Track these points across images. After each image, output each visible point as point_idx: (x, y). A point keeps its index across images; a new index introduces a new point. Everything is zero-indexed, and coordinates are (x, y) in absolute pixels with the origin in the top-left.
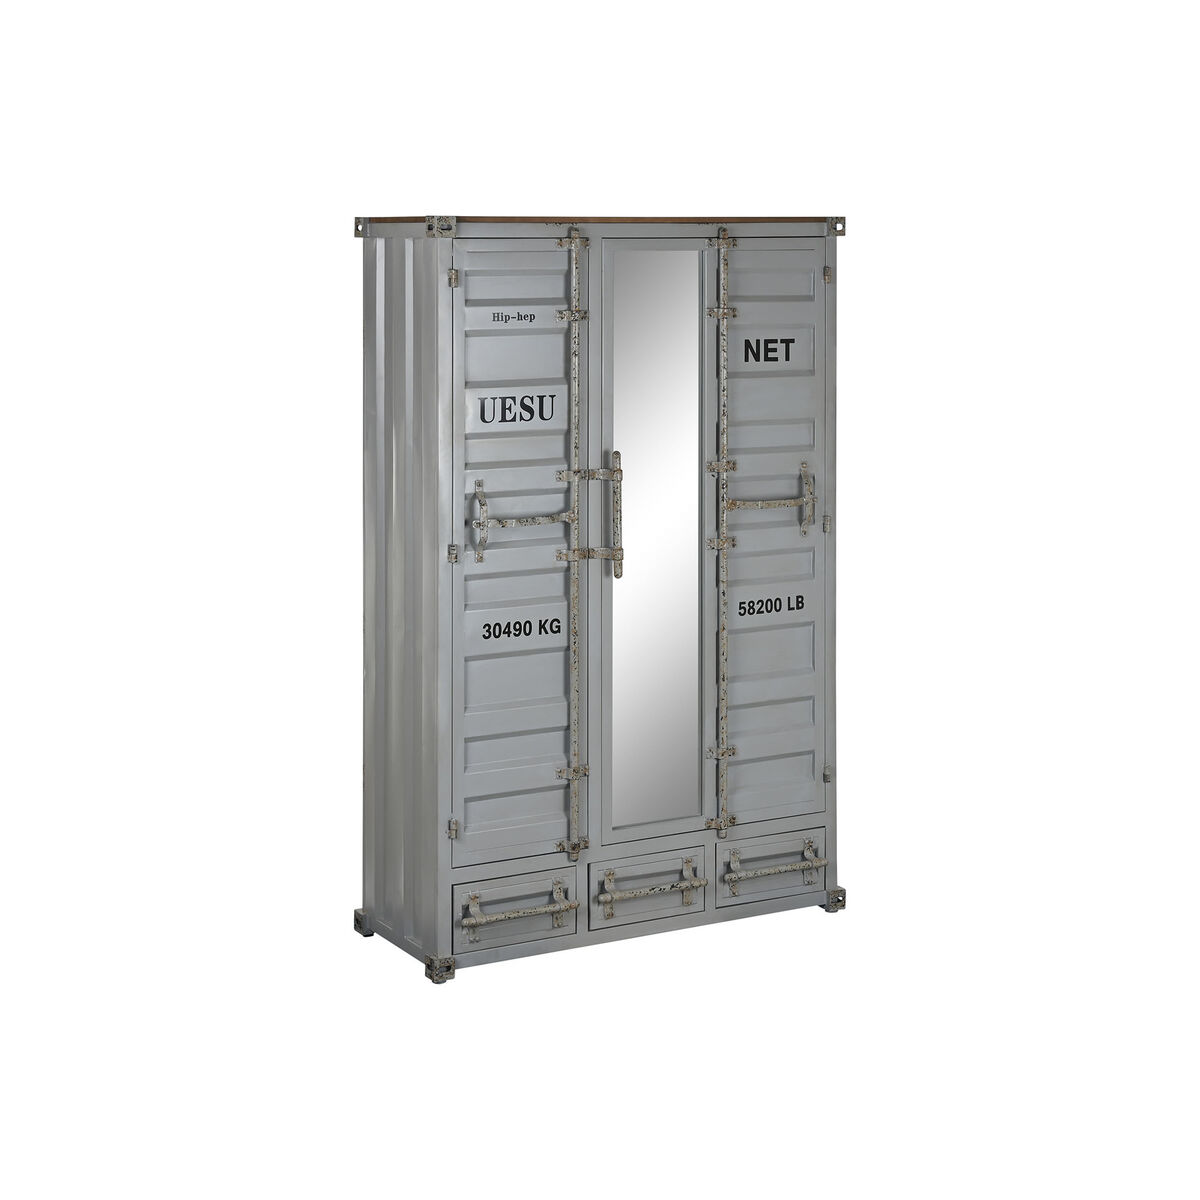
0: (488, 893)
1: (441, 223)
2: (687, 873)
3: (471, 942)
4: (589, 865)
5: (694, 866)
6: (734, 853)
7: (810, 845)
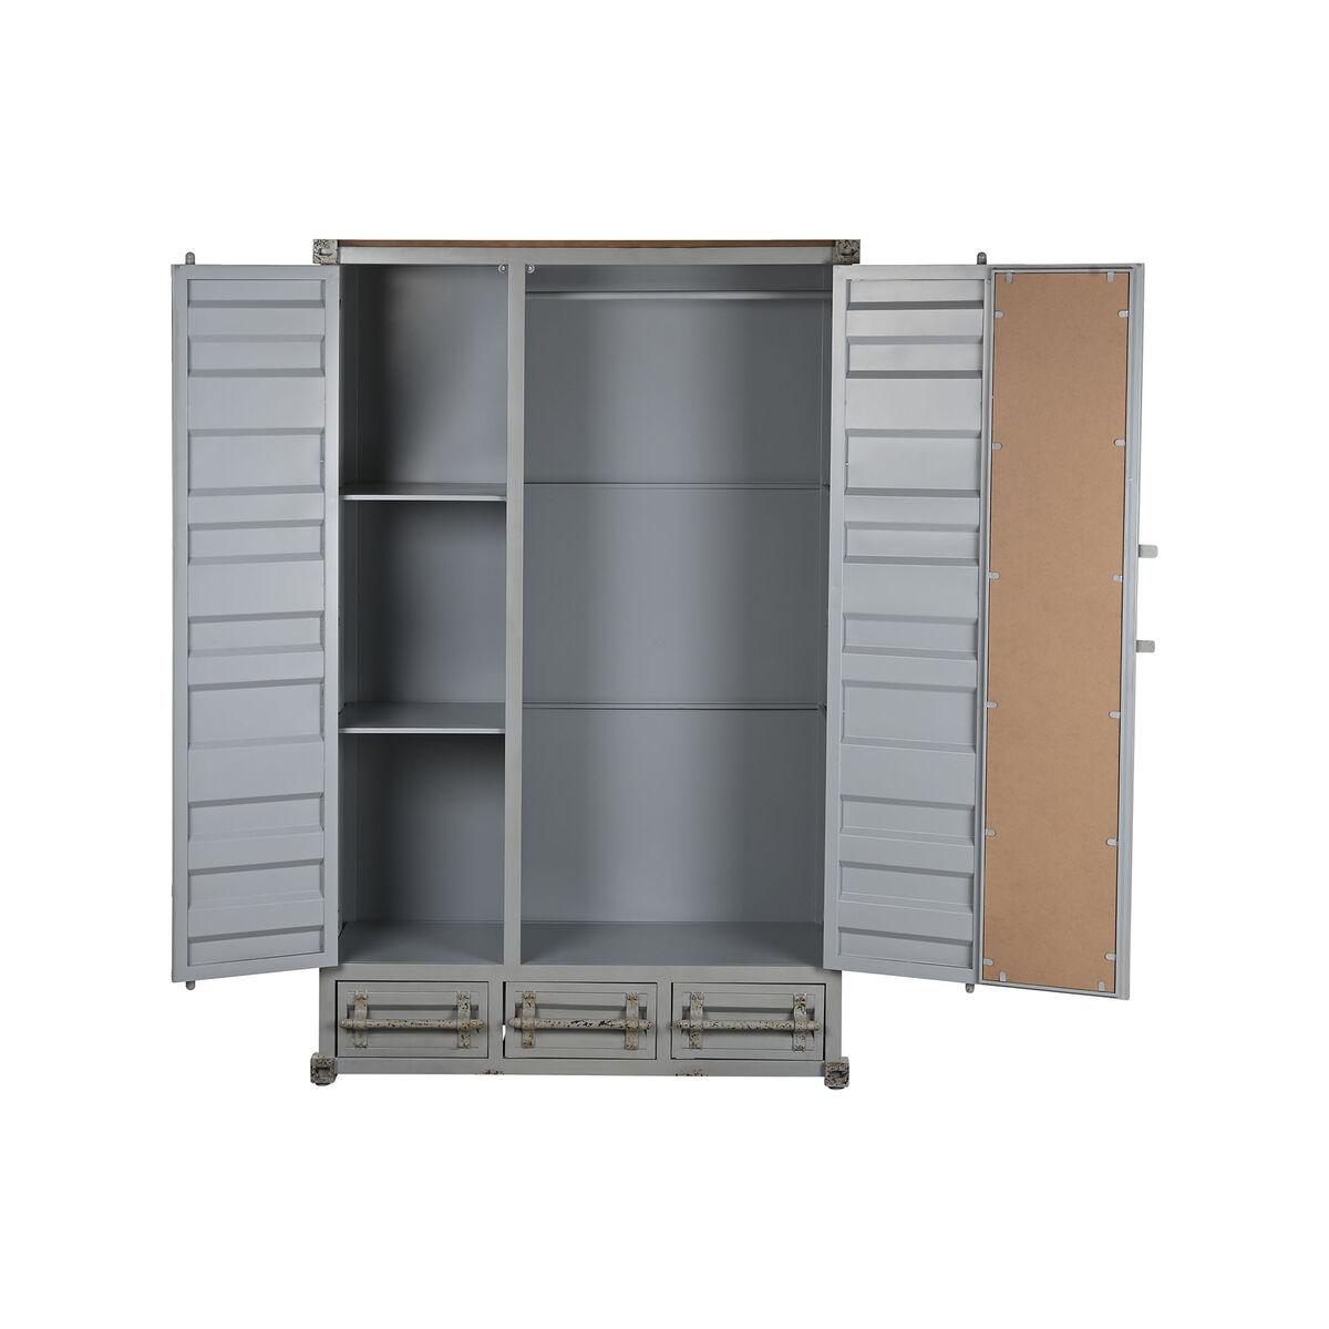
0: (376, 995)
1: (319, 247)
2: (632, 1012)
3: (357, 1047)
4: (504, 983)
5: (642, 1004)
6: (692, 998)
7: (801, 1002)
